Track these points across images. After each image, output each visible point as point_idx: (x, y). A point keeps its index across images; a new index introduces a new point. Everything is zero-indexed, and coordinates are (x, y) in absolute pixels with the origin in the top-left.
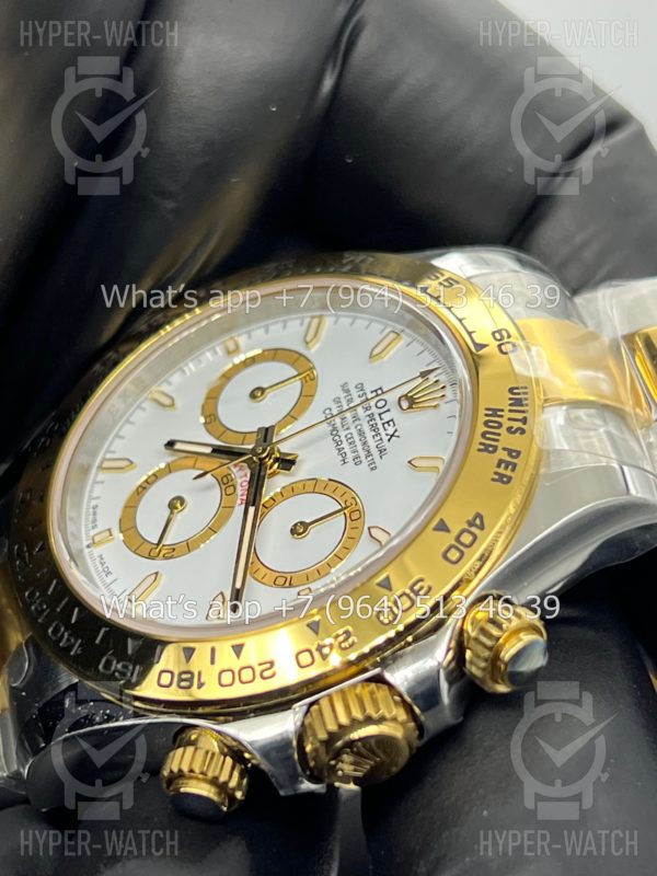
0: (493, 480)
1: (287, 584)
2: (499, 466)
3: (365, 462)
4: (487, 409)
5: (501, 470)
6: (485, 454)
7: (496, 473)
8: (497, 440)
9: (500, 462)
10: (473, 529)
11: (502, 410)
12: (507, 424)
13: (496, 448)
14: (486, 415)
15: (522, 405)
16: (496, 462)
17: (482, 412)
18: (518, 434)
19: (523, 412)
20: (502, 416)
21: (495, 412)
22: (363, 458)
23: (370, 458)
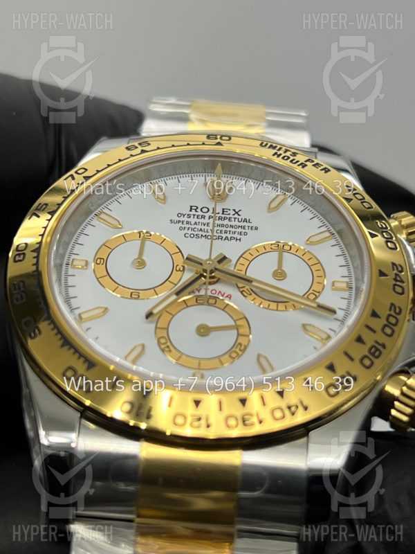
0: (325, 173)
2: (317, 167)
4: (273, 156)
5: (320, 168)
6: (306, 167)
7: (321, 170)
8: (298, 161)
9: (314, 166)
12: (287, 155)
13: (303, 163)
14: (278, 157)
18: (297, 155)
19: (281, 148)
20: (281, 154)
21: (276, 154)
22: (243, 231)
23: (247, 228)
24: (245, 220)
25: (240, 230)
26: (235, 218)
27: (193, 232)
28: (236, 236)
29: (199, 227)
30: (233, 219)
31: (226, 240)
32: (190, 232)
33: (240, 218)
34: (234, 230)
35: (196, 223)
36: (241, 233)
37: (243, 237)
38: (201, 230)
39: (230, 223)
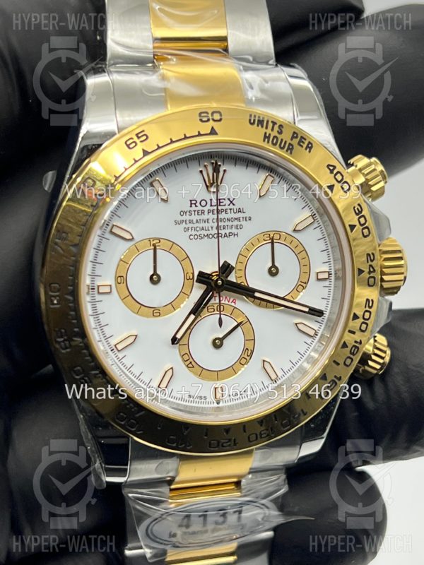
0: (310, 152)
1: (304, 285)
2: (302, 146)
3: (243, 223)
4: (264, 141)
5: (305, 146)
6: (293, 152)
7: (306, 149)
8: (286, 142)
9: (299, 144)
10: (335, 172)
11: (266, 133)
12: (275, 133)
13: (290, 144)
14: (268, 142)
15: (263, 121)
16: (300, 147)
17: (265, 145)
18: (283, 130)
19: (268, 122)
20: (270, 135)
21: (266, 137)
22: (239, 223)
23: (241, 219)
24: (239, 211)
25: (236, 223)
26: (231, 209)
27: (196, 233)
28: (234, 231)
29: (201, 225)
30: (229, 211)
31: (226, 238)
32: (194, 233)
33: (235, 207)
34: (230, 223)
35: (197, 222)
36: (237, 227)
37: (239, 231)
38: (203, 229)
39: (227, 216)
